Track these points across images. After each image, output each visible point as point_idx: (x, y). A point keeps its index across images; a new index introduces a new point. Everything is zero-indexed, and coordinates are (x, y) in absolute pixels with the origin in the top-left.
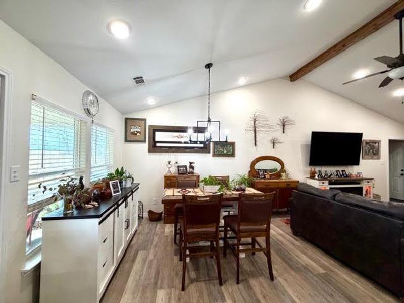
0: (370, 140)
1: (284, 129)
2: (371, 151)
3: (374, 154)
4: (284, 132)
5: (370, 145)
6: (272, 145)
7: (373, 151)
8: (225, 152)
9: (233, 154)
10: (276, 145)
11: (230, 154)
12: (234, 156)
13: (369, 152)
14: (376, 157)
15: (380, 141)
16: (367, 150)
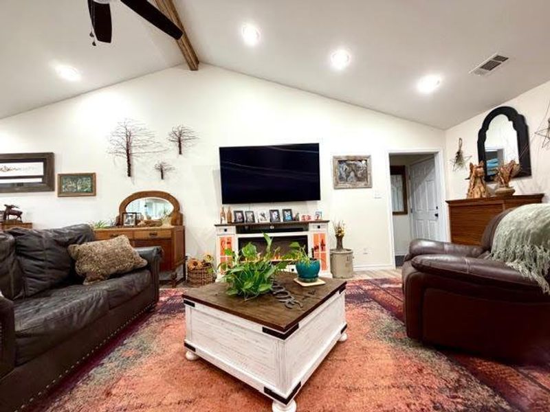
0: (347, 157)
1: (180, 147)
2: (352, 174)
3: (359, 179)
4: (180, 153)
5: (348, 165)
6: (160, 173)
7: (356, 176)
8: (79, 188)
9: (92, 192)
10: (167, 174)
11: (87, 192)
12: (95, 195)
13: (347, 176)
14: (362, 184)
15: (369, 157)
16: (343, 174)
